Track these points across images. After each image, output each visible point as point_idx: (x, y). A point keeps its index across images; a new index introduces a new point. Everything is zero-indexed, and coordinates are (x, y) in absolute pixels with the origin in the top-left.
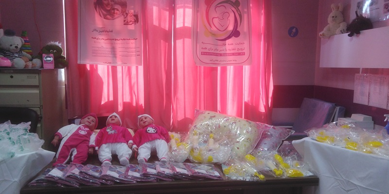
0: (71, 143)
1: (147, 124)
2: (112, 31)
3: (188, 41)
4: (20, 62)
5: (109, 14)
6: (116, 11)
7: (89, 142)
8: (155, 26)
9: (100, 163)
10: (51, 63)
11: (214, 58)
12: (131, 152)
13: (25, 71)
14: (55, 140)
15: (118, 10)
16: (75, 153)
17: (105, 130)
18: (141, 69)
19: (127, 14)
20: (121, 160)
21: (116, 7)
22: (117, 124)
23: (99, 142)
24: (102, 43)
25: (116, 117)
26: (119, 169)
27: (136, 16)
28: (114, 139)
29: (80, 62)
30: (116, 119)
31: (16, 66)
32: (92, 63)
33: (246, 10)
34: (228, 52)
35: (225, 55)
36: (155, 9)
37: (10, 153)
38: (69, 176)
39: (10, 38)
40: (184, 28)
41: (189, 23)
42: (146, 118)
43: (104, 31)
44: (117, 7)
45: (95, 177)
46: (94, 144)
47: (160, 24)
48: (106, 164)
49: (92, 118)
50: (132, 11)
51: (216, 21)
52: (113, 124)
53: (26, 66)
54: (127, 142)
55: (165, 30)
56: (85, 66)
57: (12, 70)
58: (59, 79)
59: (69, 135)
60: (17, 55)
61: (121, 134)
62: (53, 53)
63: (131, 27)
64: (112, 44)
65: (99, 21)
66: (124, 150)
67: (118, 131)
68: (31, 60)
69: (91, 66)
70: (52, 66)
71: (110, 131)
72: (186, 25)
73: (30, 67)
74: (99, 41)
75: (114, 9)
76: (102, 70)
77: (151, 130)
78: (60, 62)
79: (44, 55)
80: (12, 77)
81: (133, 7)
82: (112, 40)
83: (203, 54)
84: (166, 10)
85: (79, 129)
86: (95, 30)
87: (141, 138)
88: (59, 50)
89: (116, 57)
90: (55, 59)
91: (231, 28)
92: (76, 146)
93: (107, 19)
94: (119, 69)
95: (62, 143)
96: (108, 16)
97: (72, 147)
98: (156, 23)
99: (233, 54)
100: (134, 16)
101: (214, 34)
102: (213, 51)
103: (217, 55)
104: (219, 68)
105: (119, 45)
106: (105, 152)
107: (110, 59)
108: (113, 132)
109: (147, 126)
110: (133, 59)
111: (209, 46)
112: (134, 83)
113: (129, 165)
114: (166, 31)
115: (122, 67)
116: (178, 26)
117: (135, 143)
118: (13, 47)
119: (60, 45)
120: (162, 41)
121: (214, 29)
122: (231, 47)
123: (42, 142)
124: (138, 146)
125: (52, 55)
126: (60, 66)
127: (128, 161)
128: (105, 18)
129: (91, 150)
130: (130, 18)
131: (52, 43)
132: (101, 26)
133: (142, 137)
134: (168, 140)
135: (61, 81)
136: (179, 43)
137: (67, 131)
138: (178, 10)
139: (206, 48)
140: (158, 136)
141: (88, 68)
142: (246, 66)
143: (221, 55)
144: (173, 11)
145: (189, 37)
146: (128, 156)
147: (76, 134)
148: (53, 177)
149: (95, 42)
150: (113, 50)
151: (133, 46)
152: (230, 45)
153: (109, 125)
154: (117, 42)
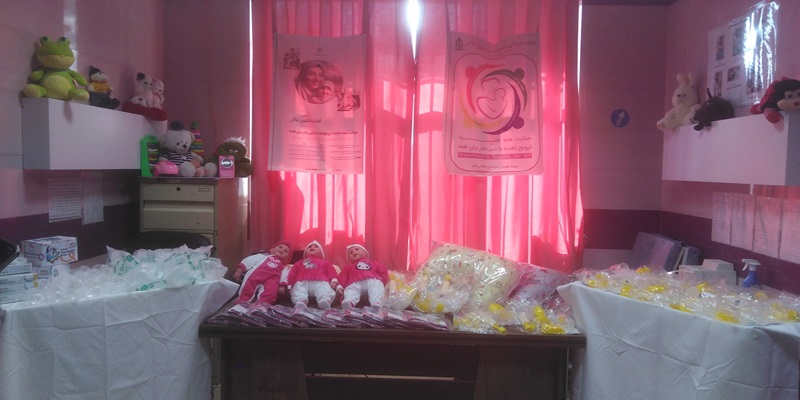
0: (259, 278)
1: (358, 257)
2: (319, 122)
3: (437, 135)
4: (189, 168)
5: (316, 95)
6: (326, 90)
7: (280, 278)
8: (386, 111)
9: (292, 305)
10: (231, 169)
11: (479, 162)
12: (334, 293)
13: (196, 181)
14: (238, 274)
15: (329, 89)
16: (262, 291)
17: (302, 264)
18: (362, 179)
19: (343, 95)
20: (320, 302)
21: (326, 85)
22: (318, 256)
23: (293, 280)
24: (304, 139)
25: (316, 246)
26: (315, 311)
27: (356, 97)
28: (312, 276)
29: (271, 167)
30: (317, 249)
31: (183, 174)
32: (288, 169)
33: (533, 84)
34: (503, 152)
35: (498, 157)
36: (386, 86)
37: (192, 279)
38: (254, 314)
39: (176, 133)
40: (432, 115)
41: (439, 107)
42: (357, 250)
43: (308, 120)
44: (328, 84)
45: (285, 317)
46: (286, 281)
47: (393, 109)
48: (301, 305)
49: (285, 247)
50: (351, 90)
51: (483, 103)
52: (313, 256)
53: (197, 174)
54: (330, 281)
55: (399, 119)
56: (277, 174)
57: (179, 180)
58: (240, 193)
59: (255, 268)
60: (185, 158)
61: (322, 270)
62: (233, 154)
63: (349, 114)
64: (319, 140)
65: (300, 106)
66: (324, 291)
67: (319, 266)
68: (203, 165)
69: (288, 174)
70: (230, 174)
71: (307, 264)
72: (435, 109)
73: (201, 176)
74: (301, 135)
75: (323, 88)
76: (303, 180)
77: (362, 266)
78: (242, 168)
79: (221, 157)
80: (178, 189)
81: (351, 83)
82: (319, 135)
83: (461, 155)
84: (404, 87)
85: (268, 260)
86: (295, 119)
87: (348, 277)
88: (242, 150)
89: (324, 160)
90: (236, 163)
91: (508, 113)
92: (263, 283)
93: (313, 102)
94: (329, 178)
95: (246, 277)
96: (315, 99)
97: (259, 282)
98: (387, 107)
99: (512, 156)
100: (354, 97)
101: (479, 124)
102: (477, 152)
103: (484, 157)
104: (490, 180)
105: (329, 142)
106: (300, 292)
107: (315, 164)
108: (311, 266)
109: (358, 261)
110: (351, 163)
111: (470, 144)
112: (351, 202)
113: (330, 309)
114: (402, 119)
115: (333, 177)
116: (422, 111)
117: (340, 282)
118: (181, 146)
119: (243, 142)
120: (396, 135)
121: (479, 115)
122: (508, 145)
123: (226, 269)
124: (344, 287)
125: (232, 157)
126: (243, 173)
127: (329, 305)
128: (310, 101)
129: (282, 289)
130: (347, 101)
131: (233, 139)
132: (304, 114)
133: (350, 275)
134: (385, 281)
135: (242, 197)
136: (423, 138)
137: (253, 262)
138: (422, 87)
139: (466, 147)
140: (372, 274)
141: (283, 177)
142: (535, 177)
143: (491, 157)
144: (413, 87)
145: (439, 129)
146: (329, 299)
147: (264, 267)
148: (236, 313)
149: (294, 137)
150: (321, 149)
151: (351, 143)
152: (508, 140)
153: (306, 257)
154: (327, 137)
